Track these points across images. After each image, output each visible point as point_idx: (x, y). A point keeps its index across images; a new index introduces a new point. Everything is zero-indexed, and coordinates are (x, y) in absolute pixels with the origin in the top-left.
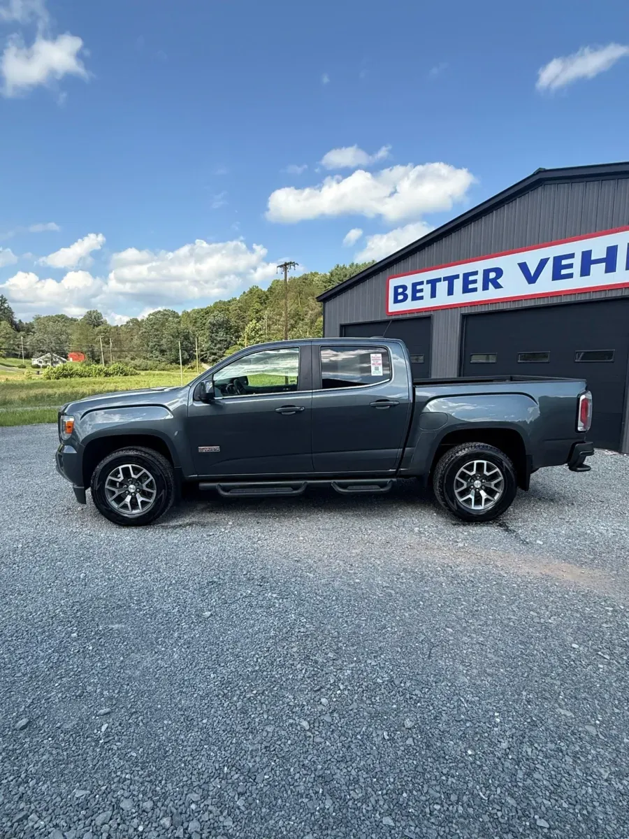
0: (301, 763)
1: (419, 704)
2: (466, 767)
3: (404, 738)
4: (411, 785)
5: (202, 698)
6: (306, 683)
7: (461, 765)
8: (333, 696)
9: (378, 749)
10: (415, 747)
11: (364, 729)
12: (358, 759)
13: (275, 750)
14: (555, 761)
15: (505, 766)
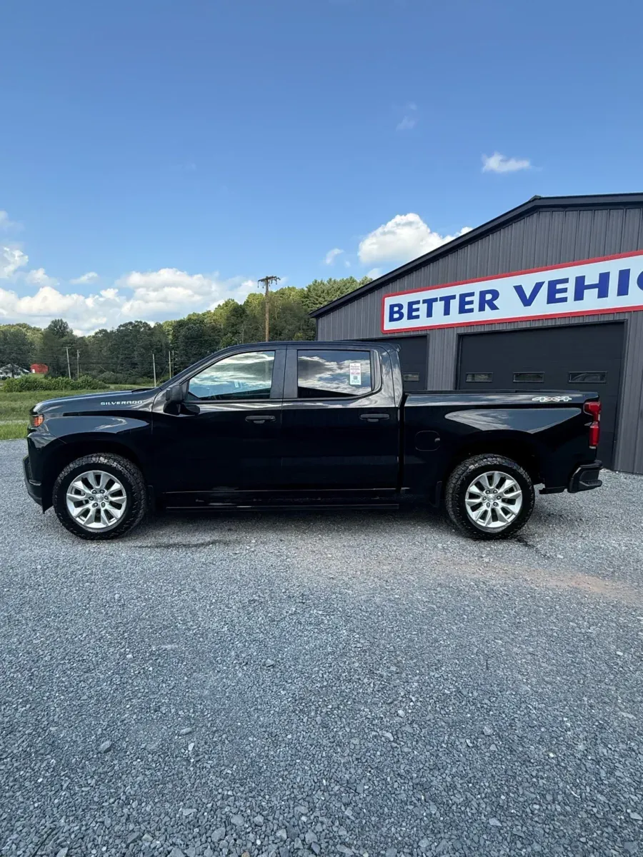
0: (396, 773)
1: (491, 713)
2: (551, 769)
3: (488, 745)
4: (506, 788)
5: (280, 714)
6: (377, 696)
7: (547, 767)
8: (407, 707)
9: (465, 756)
10: (499, 753)
11: (446, 738)
12: (450, 766)
13: (366, 761)
14: (630, 760)
15: (588, 766)
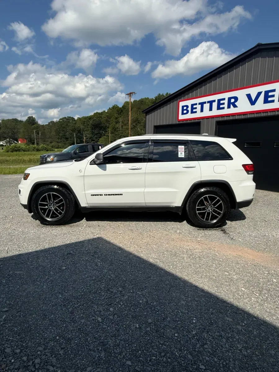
0: (94, 336)
1: (157, 313)
2: (172, 341)
3: (146, 327)
4: (144, 348)
5: (53, 306)
6: (105, 301)
7: (170, 340)
8: (116, 307)
9: (132, 331)
10: (150, 332)
11: (128, 323)
13: (83, 330)
14: (217, 340)
15: (192, 341)
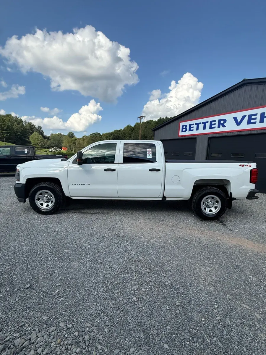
0: (132, 316)
1: (182, 295)
2: (201, 326)
3: (175, 310)
4: (177, 331)
6: (137, 281)
7: (199, 325)
8: (147, 288)
9: (164, 313)
10: (179, 314)
11: (159, 304)
12: (156, 317)
13: (122, 308)
14: (241, 328)
15: (218, 327)
